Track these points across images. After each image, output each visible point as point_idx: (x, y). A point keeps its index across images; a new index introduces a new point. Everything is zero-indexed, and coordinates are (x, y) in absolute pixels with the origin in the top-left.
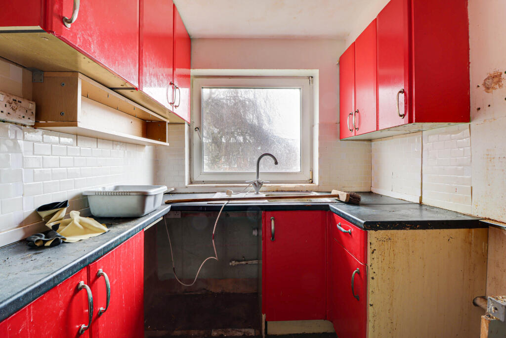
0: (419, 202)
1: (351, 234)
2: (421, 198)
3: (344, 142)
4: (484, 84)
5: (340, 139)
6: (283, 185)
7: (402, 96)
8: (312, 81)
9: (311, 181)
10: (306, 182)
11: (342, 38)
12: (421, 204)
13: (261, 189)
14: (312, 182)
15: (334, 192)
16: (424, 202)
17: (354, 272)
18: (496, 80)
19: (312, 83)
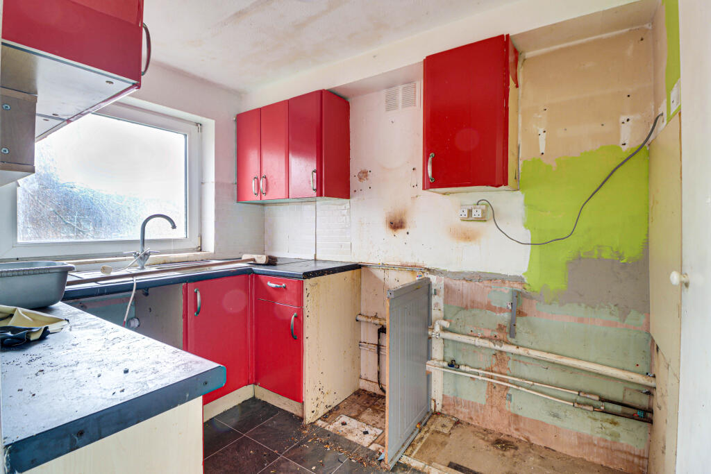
0: (313, 258)
1: (285, 288)
2: (315, 255)
3: (243, 205)
4: (358, 175)
5: (239, 200)
6: (173, 256)
7: (315, 174)
8: (201, 129)
9: (199, 248)
10: (193, 250)
11: (238, 94)
12: (315, 260)
13: (147, 262)
14: (201, 250)
15: (245, 257)
16: (318, 258)
17: (293, 317)
18: (365, 174)
19: (201, 131)
